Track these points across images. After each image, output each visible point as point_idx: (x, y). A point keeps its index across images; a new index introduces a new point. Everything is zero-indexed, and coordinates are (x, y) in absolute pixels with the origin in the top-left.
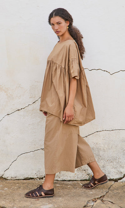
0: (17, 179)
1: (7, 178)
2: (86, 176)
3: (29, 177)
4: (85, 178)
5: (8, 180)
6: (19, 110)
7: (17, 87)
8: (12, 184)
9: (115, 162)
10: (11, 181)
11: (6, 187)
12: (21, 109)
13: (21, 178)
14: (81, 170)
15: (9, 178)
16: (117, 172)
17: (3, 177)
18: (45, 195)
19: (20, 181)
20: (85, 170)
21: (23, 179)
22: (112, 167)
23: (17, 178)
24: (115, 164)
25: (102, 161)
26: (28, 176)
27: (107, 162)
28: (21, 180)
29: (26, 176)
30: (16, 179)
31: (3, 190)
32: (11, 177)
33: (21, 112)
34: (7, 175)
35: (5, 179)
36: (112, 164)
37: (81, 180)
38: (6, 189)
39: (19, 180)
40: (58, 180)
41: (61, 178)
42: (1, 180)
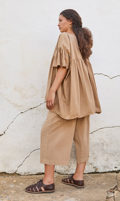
0: (30, 175)
1: (20, 174)
2: (93, 170)
3: (41, 172)
4: (91, 171)
5: (21, 175)
6: (32, 109)
7: (30, 87)
8: (26, 179)
9: (116, 156)
10: (25, 177)
11: (21, 182)
12: (34, 108)
13: (33, 173)
14: (88, 164)
15: (22, 174)
16: (118, 164)
17: (17, 172)
18: (45, 190)
19: (33, 176)
20: (91, 164)
21: (35, 175)
22: (114, 160)
23: (30, 174)
24: (116, 157)
25: (106, 155)
27: (110, 156)
28: (33, 175)
29: (38, 172)
30: (29, 174)
31: (19, 185)
32: (25, 173)
33: (34, 111)
34: (21, 171)
35: (19, 174)
36: (114, 157)
37: (88, 173)
38: (21, 184)
39: (31, 175)
40: (67, 174)
41: (70, 172)
42: (15, 175)
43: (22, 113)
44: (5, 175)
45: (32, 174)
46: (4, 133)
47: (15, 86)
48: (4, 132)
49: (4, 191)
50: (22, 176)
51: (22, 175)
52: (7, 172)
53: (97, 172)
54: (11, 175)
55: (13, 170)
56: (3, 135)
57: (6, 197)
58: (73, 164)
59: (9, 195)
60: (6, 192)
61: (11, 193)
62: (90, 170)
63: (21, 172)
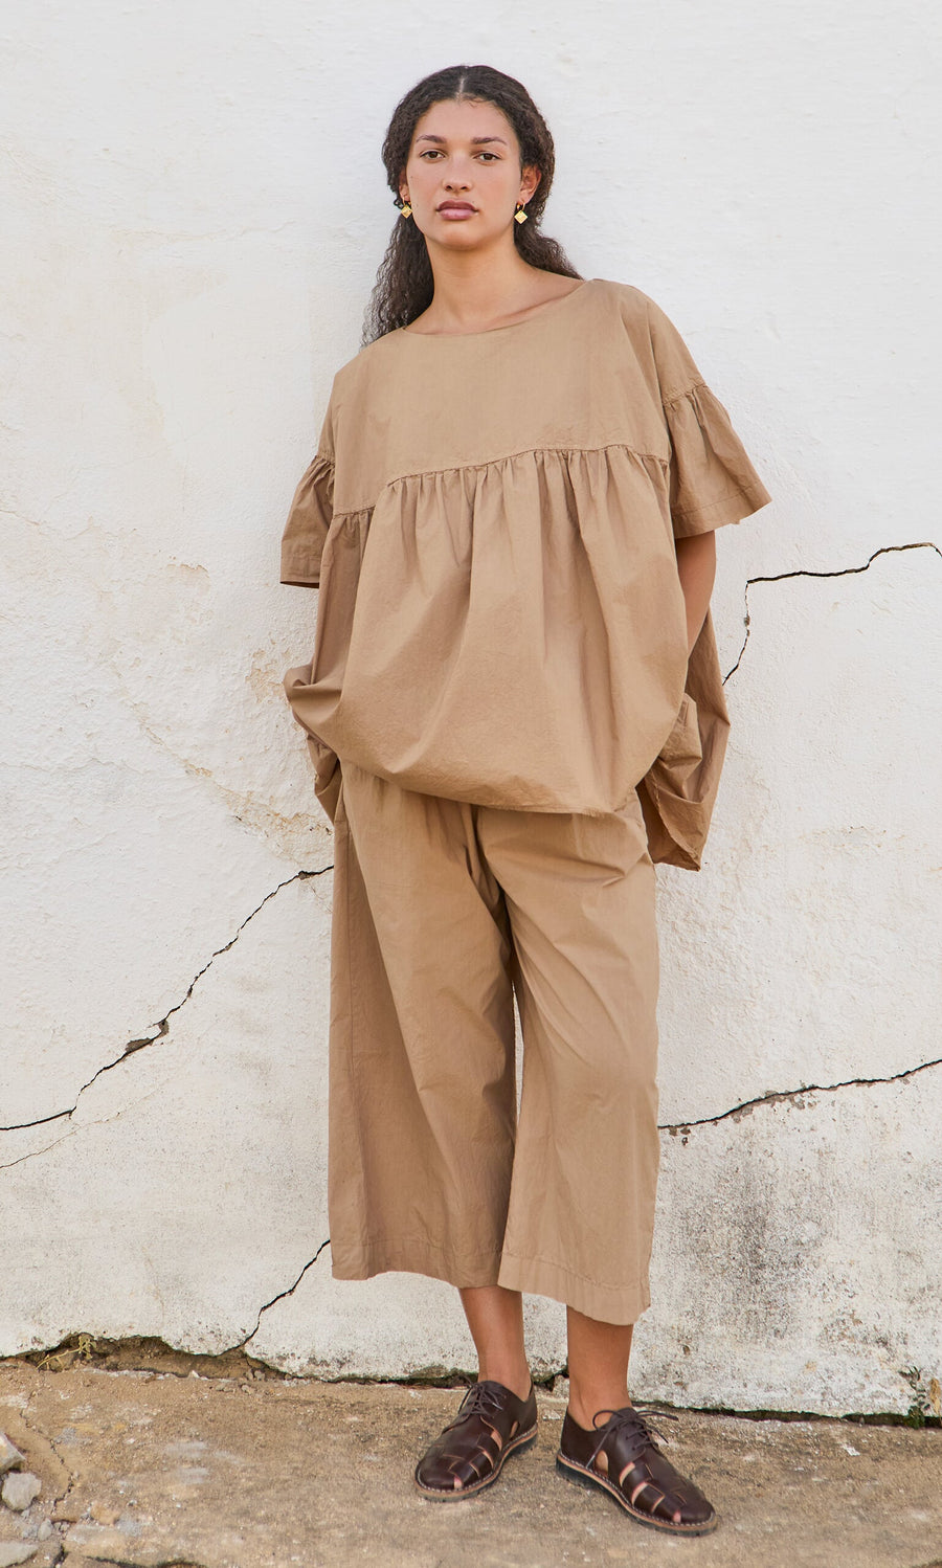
0: (352, 1379)
1: (275, 1363)
2: (895, 1391)
3: (449, 1367)
4: (882, 1405)
5: (282, 1375)
8: (310, 1410)
10: (308, 1391)
13: (383, 1371)
14: (853, 1338)
15: (291, 1366)
17: (248, 1350)
19: (373, 1394)
20: (883, 1342)
21: (400, 1382)
23: (358, 1372)
26: (436, 1359)
28: (383, 1381)
29: (424, 1359)
30: (345, 1372)
32: (312, 1360)
34: (281, 1339)
35: (264, 1367)
37: (850, 1419)
39: (366, 1380)
40: (668, 1407)
41: (693, 1387)
42: (235, 1371)
43: (304, 875)
44: (159, 1365)
45: (374, 1370)
46: (157, 1030)
47: (260, 653)
48: (163, 1023)
49: (120, 1483)
50: (293, 1383)
51: (294, 1377)
52: (171, 1336)
53: (929, 1413)
54: (207, 1367)
55: (225, 1328)
56: (149, 1042)
57: (116, 1521)
58: (718, 1330)
59: (144, 1511)
60: (131, 1492)
61: (162, 1496)
62: (874, 1396)
63: (285, 1347)
